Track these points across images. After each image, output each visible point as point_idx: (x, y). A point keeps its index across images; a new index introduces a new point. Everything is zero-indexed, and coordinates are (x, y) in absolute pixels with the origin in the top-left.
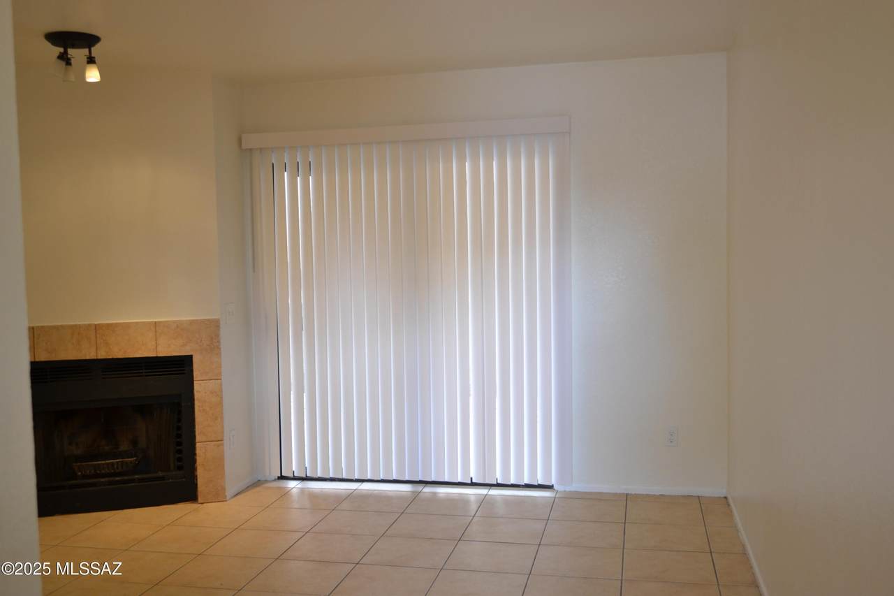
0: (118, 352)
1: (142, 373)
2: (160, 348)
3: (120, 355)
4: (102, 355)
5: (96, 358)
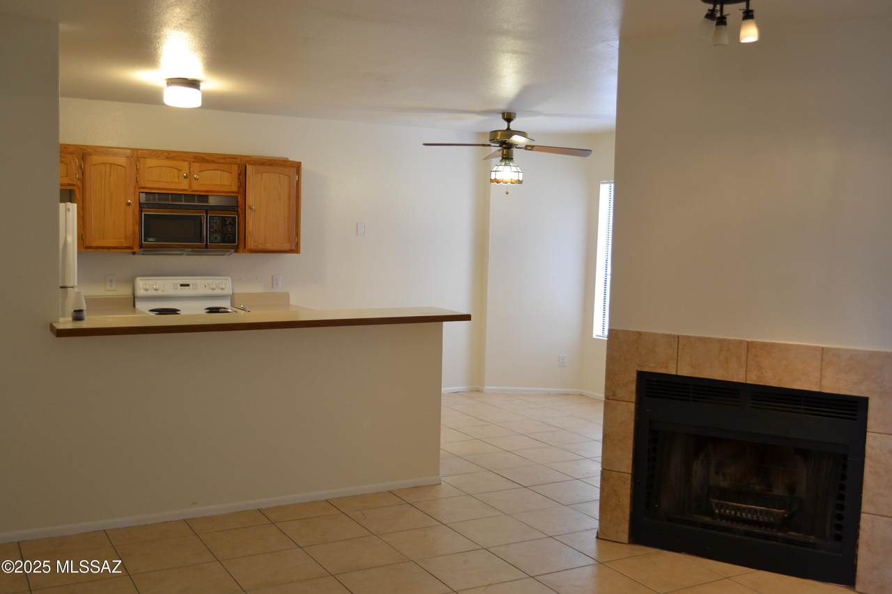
0: (773, 378)
1: (800, 409)
2: (825, 382)
3: (774, 383)
4: (753, 379)
5: (744, 382)
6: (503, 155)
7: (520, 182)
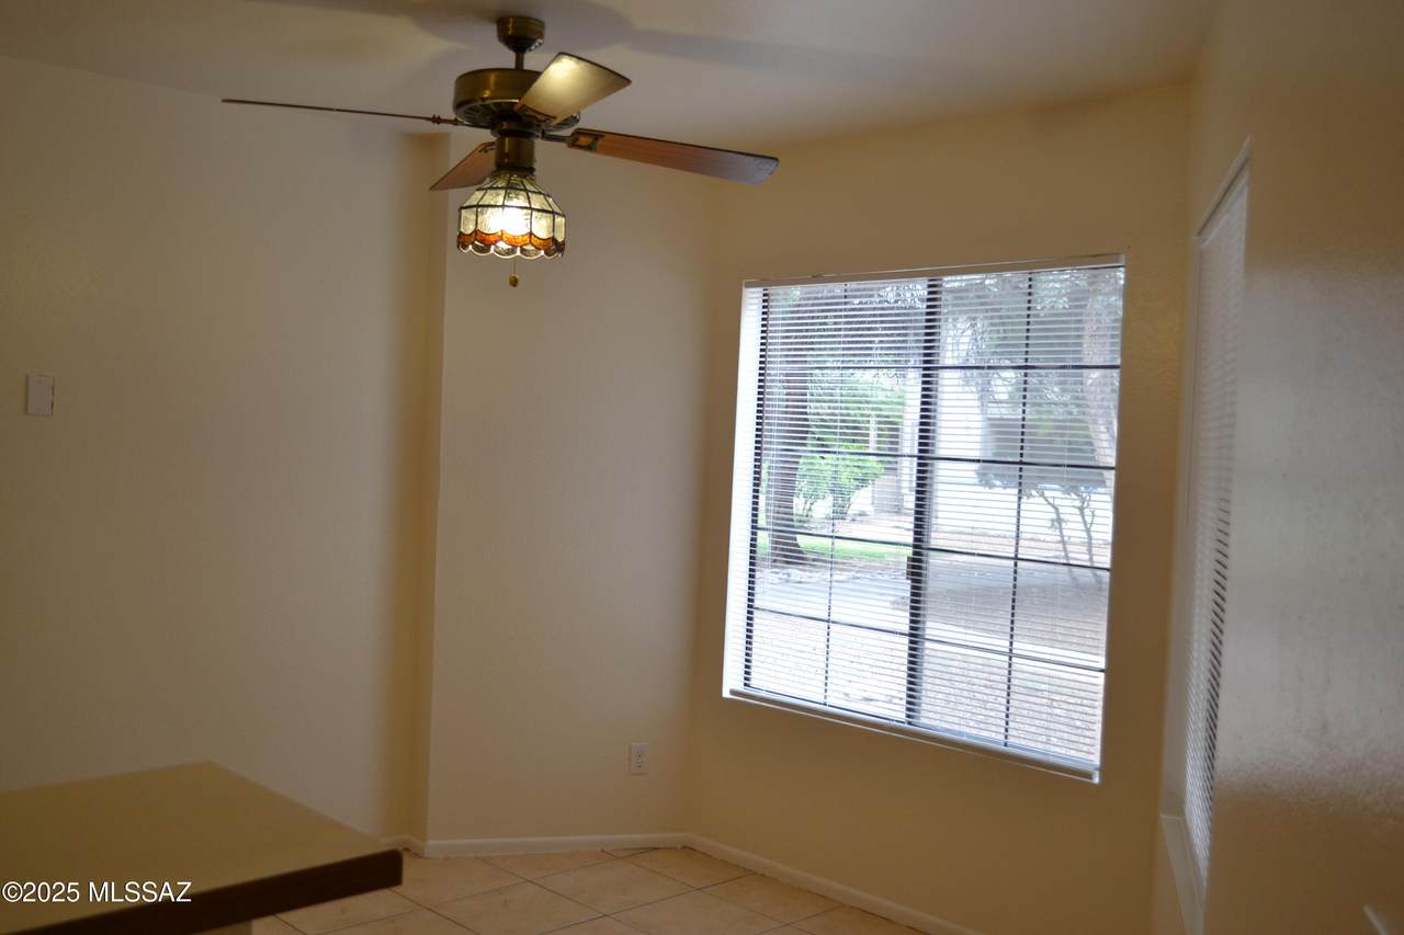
6: (501, 155)
7: (554, 246)
